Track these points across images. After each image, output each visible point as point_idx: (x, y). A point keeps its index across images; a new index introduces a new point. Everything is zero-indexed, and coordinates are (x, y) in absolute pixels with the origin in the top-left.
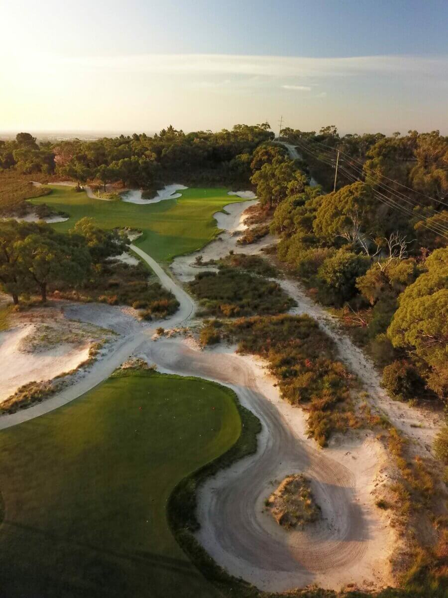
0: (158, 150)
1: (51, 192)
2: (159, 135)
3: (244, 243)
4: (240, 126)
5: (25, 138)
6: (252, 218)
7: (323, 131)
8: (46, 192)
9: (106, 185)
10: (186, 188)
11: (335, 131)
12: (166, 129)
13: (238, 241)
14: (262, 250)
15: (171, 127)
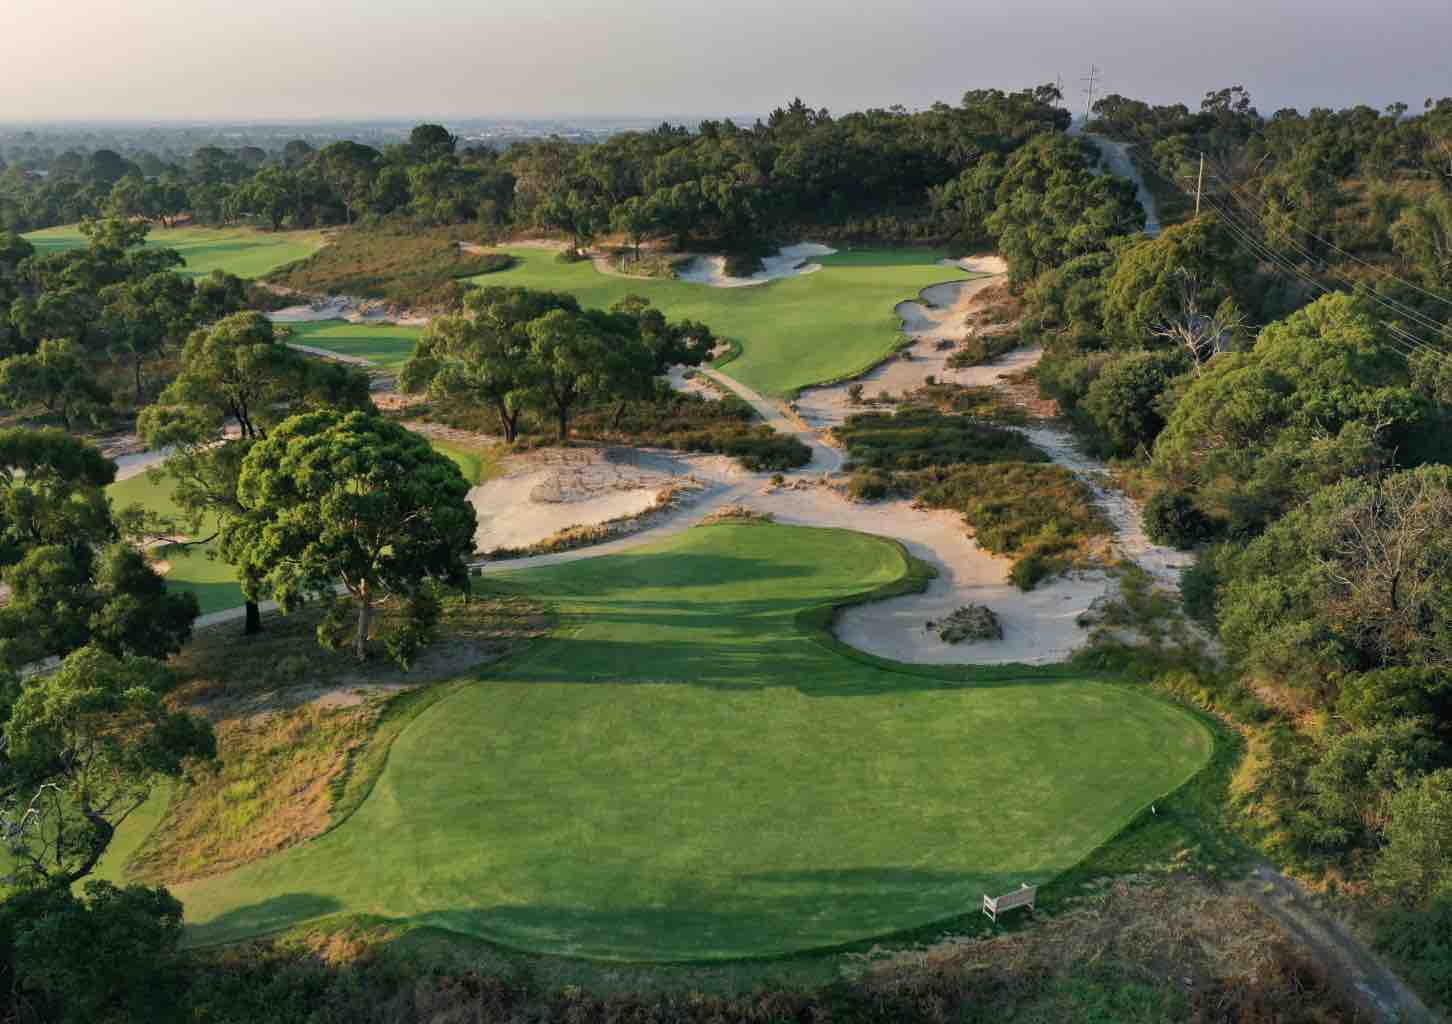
0: (764, 161)
1: (509, 263)
2: (765, 123)
3: (962, 362)
4: (981, 94)
5: (433, 137)
6: (986, 312)
7: (1211, 103)
8: (498, 263)
9: (641, 246)
10: (834, 251)
11: (1245, 101)
12: (786, 108)
13: (949, 360)
14: (1001, 377)
15: (798, 101)
